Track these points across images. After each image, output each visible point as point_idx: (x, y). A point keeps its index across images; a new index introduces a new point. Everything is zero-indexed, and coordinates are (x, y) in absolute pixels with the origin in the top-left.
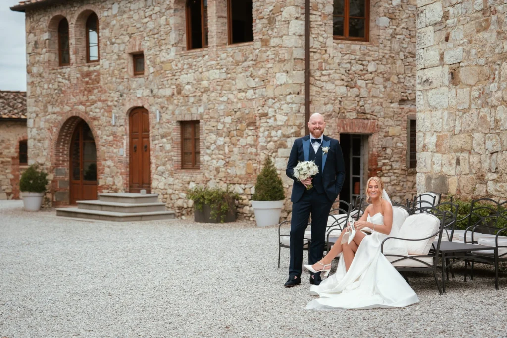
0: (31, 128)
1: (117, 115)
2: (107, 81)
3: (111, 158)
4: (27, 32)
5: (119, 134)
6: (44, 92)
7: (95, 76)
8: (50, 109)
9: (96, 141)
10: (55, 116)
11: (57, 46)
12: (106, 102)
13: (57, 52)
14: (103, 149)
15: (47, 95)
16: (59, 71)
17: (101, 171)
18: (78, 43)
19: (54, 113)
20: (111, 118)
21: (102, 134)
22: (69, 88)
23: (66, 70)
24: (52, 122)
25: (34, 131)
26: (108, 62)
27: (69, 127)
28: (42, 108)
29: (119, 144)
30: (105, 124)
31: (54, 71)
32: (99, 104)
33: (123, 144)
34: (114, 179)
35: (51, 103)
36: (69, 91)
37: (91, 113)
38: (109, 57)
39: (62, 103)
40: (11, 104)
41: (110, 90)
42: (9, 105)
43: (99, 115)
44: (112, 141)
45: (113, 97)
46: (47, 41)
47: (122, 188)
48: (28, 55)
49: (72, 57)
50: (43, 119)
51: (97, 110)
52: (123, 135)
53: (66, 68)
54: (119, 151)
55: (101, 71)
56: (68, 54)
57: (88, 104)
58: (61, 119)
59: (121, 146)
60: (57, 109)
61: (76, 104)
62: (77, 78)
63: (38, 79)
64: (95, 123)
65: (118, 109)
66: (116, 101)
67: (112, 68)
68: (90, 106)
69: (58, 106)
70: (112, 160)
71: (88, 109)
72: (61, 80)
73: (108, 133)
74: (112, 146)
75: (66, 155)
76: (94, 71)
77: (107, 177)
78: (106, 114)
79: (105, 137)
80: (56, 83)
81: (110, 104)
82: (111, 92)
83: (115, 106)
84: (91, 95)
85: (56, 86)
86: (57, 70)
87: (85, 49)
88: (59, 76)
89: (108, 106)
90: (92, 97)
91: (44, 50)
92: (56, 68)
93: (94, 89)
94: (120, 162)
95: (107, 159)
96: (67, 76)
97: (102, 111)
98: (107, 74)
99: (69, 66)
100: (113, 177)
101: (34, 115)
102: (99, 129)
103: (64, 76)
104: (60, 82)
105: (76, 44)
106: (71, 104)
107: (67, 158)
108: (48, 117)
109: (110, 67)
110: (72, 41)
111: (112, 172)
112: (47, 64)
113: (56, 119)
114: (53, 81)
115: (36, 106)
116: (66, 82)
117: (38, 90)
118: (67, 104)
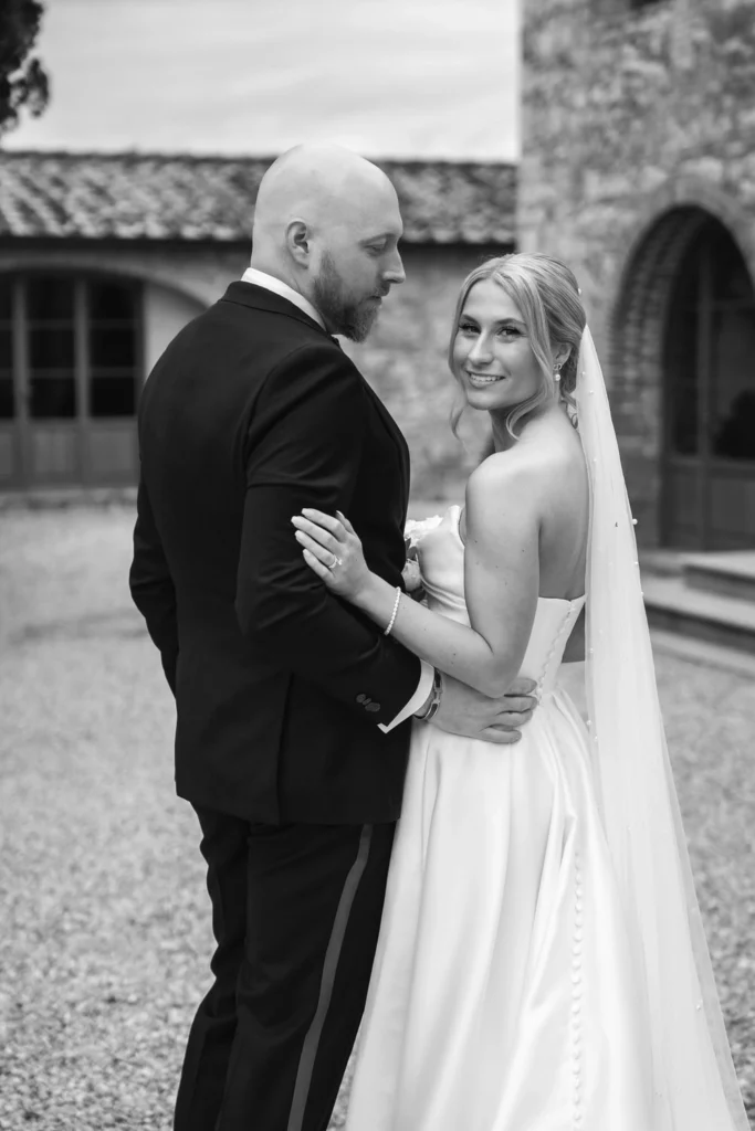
6: (575, 121)
8: (594, 185)
10: (608, 213)
15: (592, 131)
16: (631, 28)
19: (607, 201)
22: (664, 92)
23: (657, 21)
24: (601, 238)
27: (662, 255)
28: (566, 185)
31: (613, 34)
35: (597, 162)
36: (662, 105)
37: (747, 186)
39: (637, 157)
50: (569, 226)
53: (655, 13)
57: (736, 147)
58: (632, 220)
60: (618, 185)
61: (686, 156)
63: (556, 78)
68: (741, 156)
69: (623, 171)
71: (736, 170)
72: (634, 64)
75: (646, 358)
80: (618, 83)
84: (749, 108)
85: (616, 94)
86: (620, 26)
88: (628, 50)
92: (616, 20)
96: (655, 44)
101: (539, 215)
103: (647, 46)
104: (629, 75)
106: (670, 154)
107: (651, 371)
108: (587, 217)
112: (586, 14)
113: (613, 223)
114: (604, 75)
115: (548, 180)
116: (654, 69)
117: (555, 119)
118: (655, 161)
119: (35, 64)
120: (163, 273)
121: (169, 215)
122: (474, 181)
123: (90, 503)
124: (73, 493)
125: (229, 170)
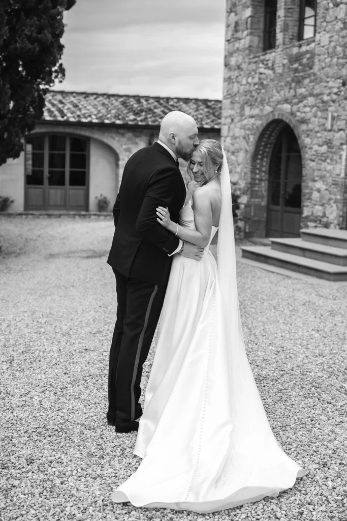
0: (226, 137)
1: (336, 115)
2: (323, 65)
3: (322, 178)
4: (227, 12)
5: (336, 143)
6: (242, 88)
7: (308, 59)
8: (247, 111)
9: (302, 154)
10: (252, 120)
11: (262, 26)
12: (321, 97)
13: (262, 34)
14: (312, 164)
15: (248, 92)
16: (262, 58)
17: (307, 197)
18: (289, 15)
19: (252, 117)
20: (326, 119)
21: (311, 143)
22: (272, 80)
23: (270, 56)
24: (249, 129)
25: (228, 140)
26: (328, 35)
27: (270, 135)
28: (238, 111)
29: (336, 157)
30: (317, 129)
31: (256, 59)
32: (311, 100)
33: (340, 158)
34: (325, 208)
35: (249, 104)
36: (271, 84)
37: (298, 114)
38: (330, 27)
39: (262, 102)
41: (328, 77)
43: (309, 115)
44: (324, 153)
45: (331, 88)
46: (249, 20)
47: (336, 222)
48: (227, 43)
49: (280, 36)
50: (238, 125)
51: (307, 109)
52: (342, 144)
53: (270, 53)
54: (334, 169)
55: (317, 51)
56: (275, 34)
57: (295, 101)
58: (260, 123)
59: (338, 160)
60: (256, 111)
61: (279, 103)
62: (284, 65)
63: (236, 73)
64: (304, 127)
65: (337, 104)
66: (336, 94)
67: (333, 44)
68: (297, 104)
69: (257, 107)
70: (323, 181)
71: (295, 108)
72: (262, 70)
73: (321, 141)
74: (324, 161)
75: (264, 172)
76: (307, 52)
77: (315, 205)
78: (319, 114)
79: (316, 147)
80: (257, 76)
81: (326, 98)
82: (328, 80)
83: (334, 101)
84: (300, 88)
85: (256, 80)
86: (259, 57)
87: (297, 23)
88: (261, 65)
89: (323, 102)
90: (302, 91)
91: (245, 33)
92: (257, 55)
93: (304, 78)
94: (335, 184)
95: (316, 179)
96: (270, 65)
97: (315, 109)
98: (324, 54)
99: (273, 50)
100: (323, 205)
101: (229, 120)
102: (308, 136)
103: (267, 64)
104: (261, 74)
105: (285, 16)
106: (273, 102)
107: (265, 176)
108: (245, 122)
109: (330, 42)
110: (281, 13)
111: (322, 198)
112: (247, 52)
113: (254, 124)
114: (253, 73)
115: (232, 109)
116: (270, 72)
117: (236, 87)
118: (268, 104)
119: (61, 65)
120: (97, 135)
121: (100, 115)
122: (208, 107)
123: (68, 215)
124: (64, 212)
125: (122, 99)
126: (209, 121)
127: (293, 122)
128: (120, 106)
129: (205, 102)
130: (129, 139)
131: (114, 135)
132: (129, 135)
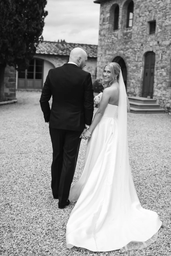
0: (99, 62)
1: (139, 56)
2: (135, 38)
3: (134, 78)
4: (100, 14)
5: (139, 66)
6: (106, 44)
7: (130, 35)
8: (107, 52)
9: (127, 69)
10: (109, 56)
11: (113, 20)
12: (134, 49)
13: (113, 23)
14: (131, 73)
15: (108, 45)
16: (113, 33)
17: (128, 85)
18: (123, 18)
19: (109, 55)
20: (136, 57)
21: (130, 66)
22: (117, 41)
23: (117, 32)
24: (108, 59)
25: (100, 63)
26: (137, 27)
28: (104, 52)
29: (139, 71)
30: (132, 60)
31: (111, 33)
32: (130, 50)
33: (140, 71)
34: (135, 89)
35: (108, 49)
36: (116, 43)
37: (126, 55)
38: (137, 24)
39: (113, 49)
40: (95, 51)
41: (136, 42)
42: (93, 51)
43: (130, 55)
44: (135, 69)
45: (137, 46)
46: (109, 18)
47: (138, 94)
48: (100, 26)
49: (120, 26)
50: (104, 57)
51: (129, 53)
52: (141, 67)
53: (116, 31)
54: (138, 75)
55: (133, 32)
56: (118, 24)
57: (125, 50)
58: (112, 57)
59: (140, 72)
60: (111, 53)
61: (119, 50)
62: (121, 36)
63: (103, 38)
64: (128, 60)
65: (139, 52)
66: (139, 48)
67: (138, 30)
68: (126, 51)
69: (111, 51)
70: (134, 79)
71: (125, 52)
72: (113, 37)
73: (134, 65)
74: (135, 72)
76: (129, 32)
77: (131, 88)
78: (133, 55)
79: (132, 67)
80: (111, 39)
81: (136, 50)
82: (137, 43)
83: (138, 51)
84: (127, 45)
85: (111, 41)
86: (112, 32)
87: (126, 21)
88: (113, 35)
89: (135, 51)
90: (127, 46)
91: (107, 23)
92: (111, 31)
93: (128, 42)
94: (138, 81)
95: (132, 78)
96: (116, 35)
97: (132, 53)
98: (135, 34)
99: (117, 30)
100: (134, 88)
101: (100, 55)
102: (129, 63)
104: (113, 39)
105: (122, 18)
106: (117, 50)
108: (106, 56)
109: (138, 29)
110: (120, 17)
111: (134, 85)
112: (108, 30)
113: (110, 57)
114: (110, 38)
115: (102, 51)
116: (116, 38)
117: (103, 43)
118: (115, 50)
119: (42, 36)
120: (47, 59)
121: (48, 51)
122: (91, 48)
123: (35, 91)
124: (33, 89)
125: (56, 44)
126: (91, 54)
127: (124, 58)
128: (56, 47)
129: (90, 46)
130: (60, 61)
131: (54, 59)
132: (60, 59)
